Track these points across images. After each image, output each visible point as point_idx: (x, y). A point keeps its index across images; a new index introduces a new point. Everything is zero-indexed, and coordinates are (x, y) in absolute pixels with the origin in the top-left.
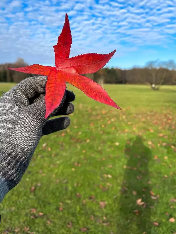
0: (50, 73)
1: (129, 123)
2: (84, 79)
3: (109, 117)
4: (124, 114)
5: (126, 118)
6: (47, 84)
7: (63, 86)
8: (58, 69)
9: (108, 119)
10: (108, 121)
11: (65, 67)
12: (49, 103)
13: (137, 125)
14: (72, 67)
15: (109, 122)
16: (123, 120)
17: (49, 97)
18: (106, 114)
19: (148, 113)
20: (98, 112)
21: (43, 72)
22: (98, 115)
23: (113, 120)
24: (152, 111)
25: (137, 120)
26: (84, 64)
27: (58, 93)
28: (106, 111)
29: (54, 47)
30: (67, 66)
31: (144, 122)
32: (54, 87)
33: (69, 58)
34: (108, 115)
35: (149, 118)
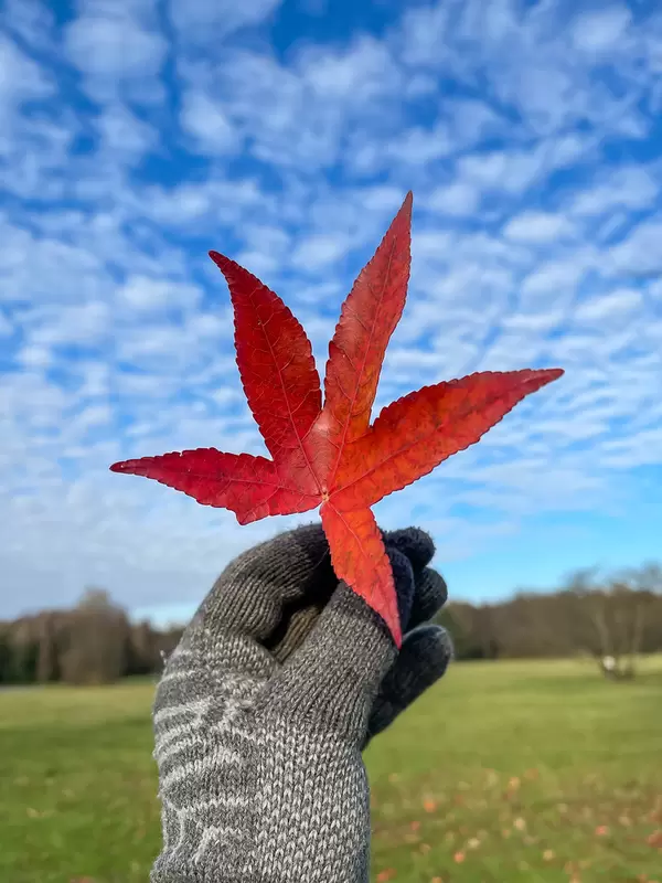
1: (548, 855)
3: (454, 827)
4: (517, 809)
5: (531, 829)
9: (450, 838)
10: (454, 851)
13: (584, 864)
15: (459, 857)
16: (518, 841)
18: (440, 812)
19: (618, 793)
20: (407, 804)
22: (408, 819)
23: (474, 843)
24: (631, 785)
25: (578, 835)
28: (442, 798)
31: (610, 844)
34: (452, 817)
35: (625, 820)
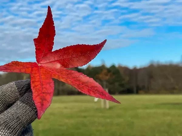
0: (32, 70)
2: (72, 74)
6: (31, 83)
7: (50, 83)
8: (40, 65)
11: (48, 61)
12: (39, 104)
14: (56, 61)
17: (37, 97)
21: (24, 70)
26: (71, 57)
27: (46, 91)
29: (35, 40)
30: (51, 61)
32: (39, 86)
33: (52, 51)
